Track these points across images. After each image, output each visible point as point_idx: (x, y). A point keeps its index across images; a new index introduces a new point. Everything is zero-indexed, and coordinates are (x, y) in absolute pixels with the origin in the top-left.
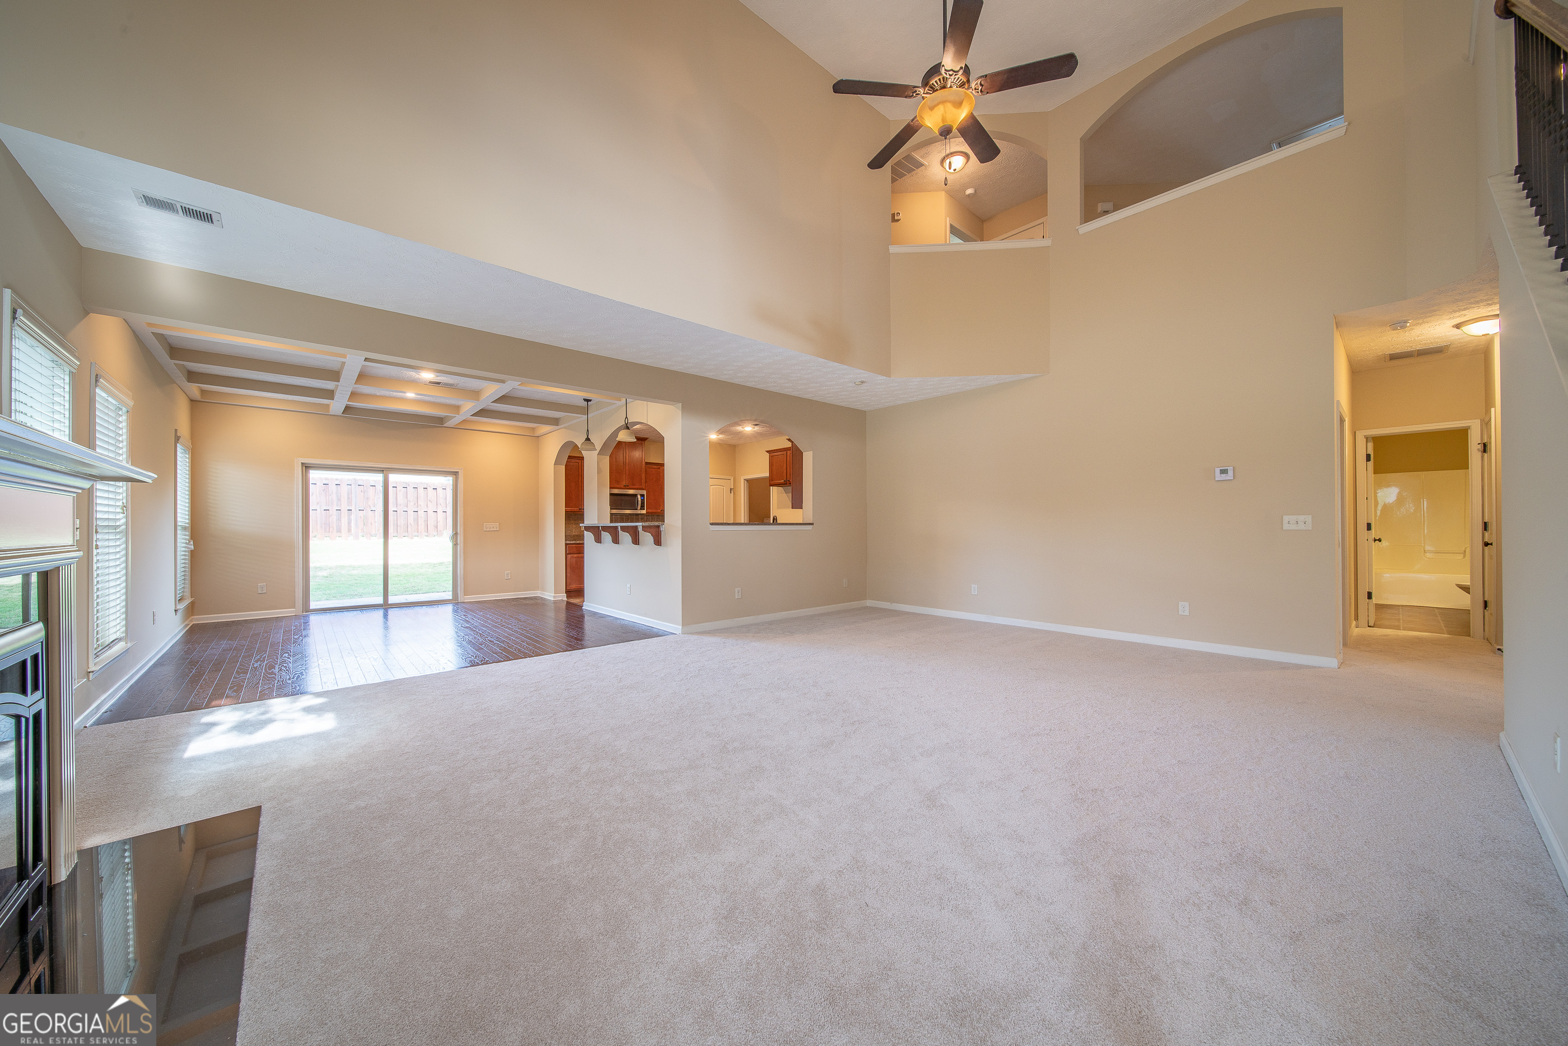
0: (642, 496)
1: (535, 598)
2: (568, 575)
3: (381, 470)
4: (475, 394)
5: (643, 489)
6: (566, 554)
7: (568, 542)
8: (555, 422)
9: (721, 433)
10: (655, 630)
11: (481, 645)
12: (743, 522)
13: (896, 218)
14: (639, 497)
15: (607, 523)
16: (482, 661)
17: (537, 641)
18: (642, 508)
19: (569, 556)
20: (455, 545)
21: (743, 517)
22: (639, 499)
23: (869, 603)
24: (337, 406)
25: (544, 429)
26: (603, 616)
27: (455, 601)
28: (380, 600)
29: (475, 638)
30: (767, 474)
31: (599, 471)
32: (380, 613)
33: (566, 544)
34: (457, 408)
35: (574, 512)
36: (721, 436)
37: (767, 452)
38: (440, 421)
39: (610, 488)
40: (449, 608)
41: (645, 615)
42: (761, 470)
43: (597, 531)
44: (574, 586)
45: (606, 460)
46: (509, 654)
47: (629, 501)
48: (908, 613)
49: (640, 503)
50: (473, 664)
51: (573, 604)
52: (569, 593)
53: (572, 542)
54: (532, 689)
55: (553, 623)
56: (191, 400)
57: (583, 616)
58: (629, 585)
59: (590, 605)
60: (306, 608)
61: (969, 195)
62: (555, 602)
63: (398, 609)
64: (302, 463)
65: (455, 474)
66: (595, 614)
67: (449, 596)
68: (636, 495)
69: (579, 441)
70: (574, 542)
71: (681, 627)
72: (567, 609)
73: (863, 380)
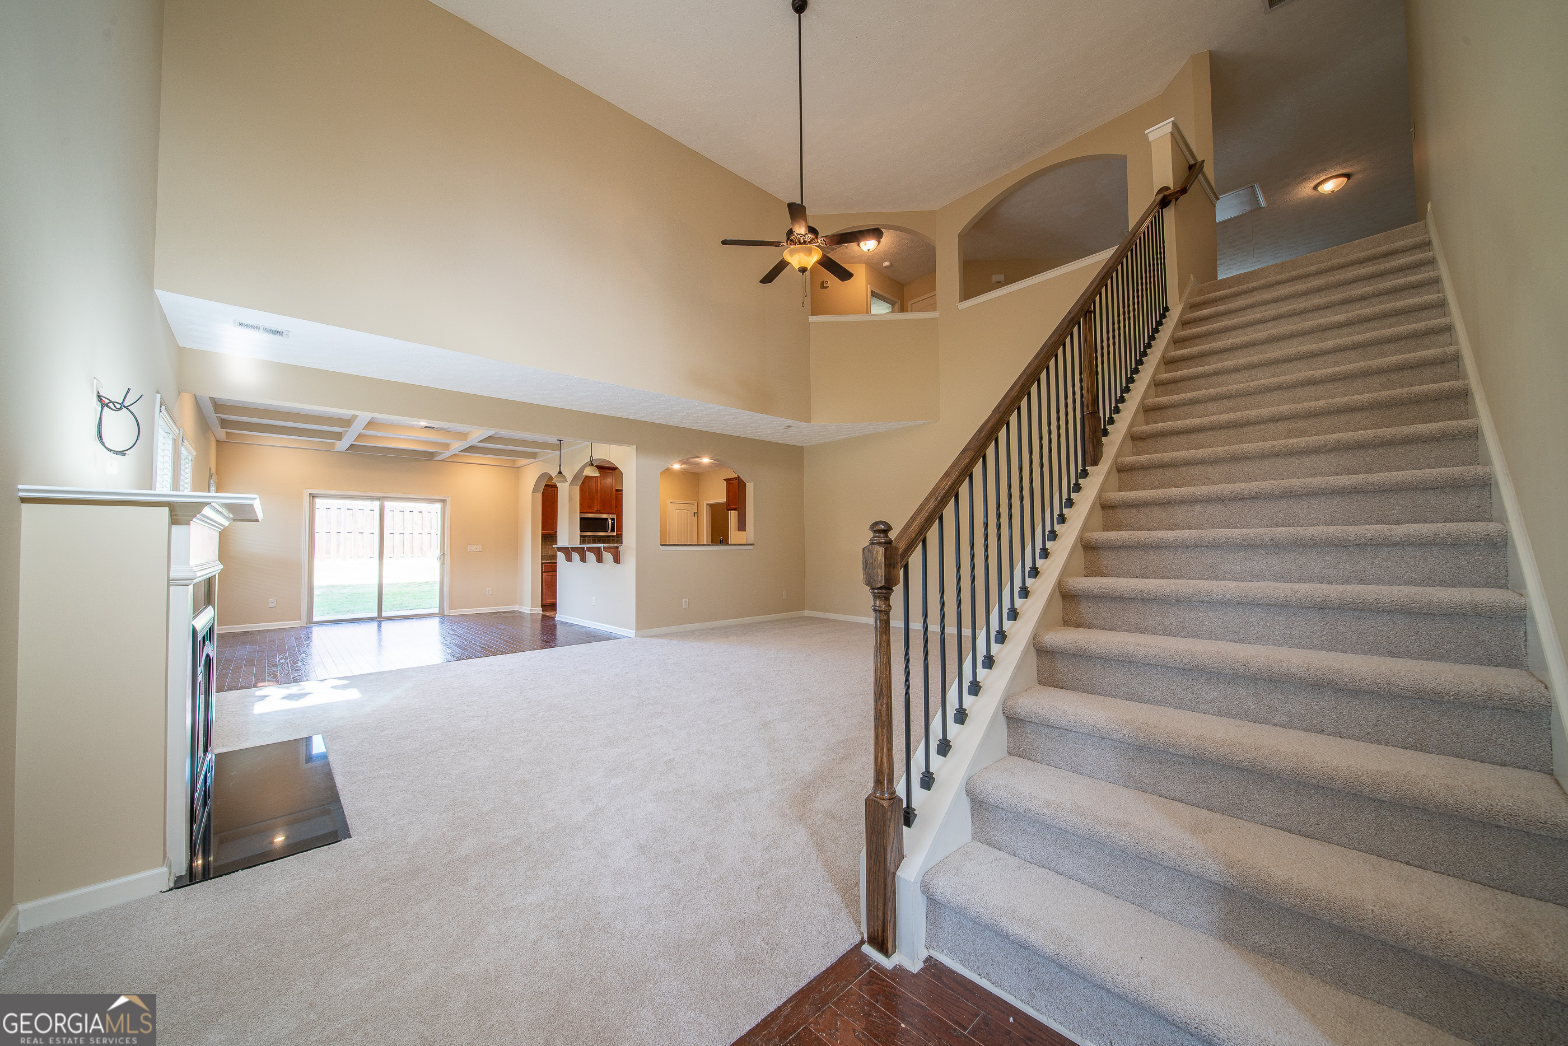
0: (613, 519)
1: (514, 612)
2: (544, 591)
3: (379, 499)
4: (464, 436)
5: (613, 514)
6: (542, 572)
7: (544, 561)
8: (533, 456)
9: (683, 464)
10: (614, 635)
11: (466, 646)
12: (705, 543)
13: (825, 285)
14: (610, 520)
15: (577, 544)
16: (467, 657)
17: (512, 643)
18: (613, 530)
19: (545, 574)
20: (443, 564)
21: (705, 538)
22: (610, 523)
23: (807, 613)
24: (343, 445)
25: (523, 461)
26: (572, 625)
27: (442, 615)
28: (375, 615)
29: (461, 642)
30: (725, 500)
31: (571, 499)
32: (375, 625)
33: (542, 563)
34: (447, 446)
35: (549, 536)
36: (683, 466)
37: (725, 480)
38: (431, 455)
39: (580, 513)
40: (437, 620)
41: (607, 623)
42: (719, 495)
43: (568, 552)
44: (548, 601)
45: (577, 490)
46: (489, 652)
47: (600, 524)
48: (835, 621)
49: (610, 526)
50: (459, 659)
51: (547, 616)
52: (544, 606)
53: (547, 562)
54: (506, 674)
55: (530, 630)
56: (217, 441)
57: (555, 626)
58: (594, 598)
59: (561, 616)
60: (311, 622)
61: (886, 267)
62: (531, 615)
63: (390, 621)
64: (310, 494)
65: (444, 501)
66: (565, 623)
67: (437, 611)
68: (607, 519)
69: (554, 473)
70: (549, 561)
71: (634, 632)
72: (542, 620)
73: (789, 425)
